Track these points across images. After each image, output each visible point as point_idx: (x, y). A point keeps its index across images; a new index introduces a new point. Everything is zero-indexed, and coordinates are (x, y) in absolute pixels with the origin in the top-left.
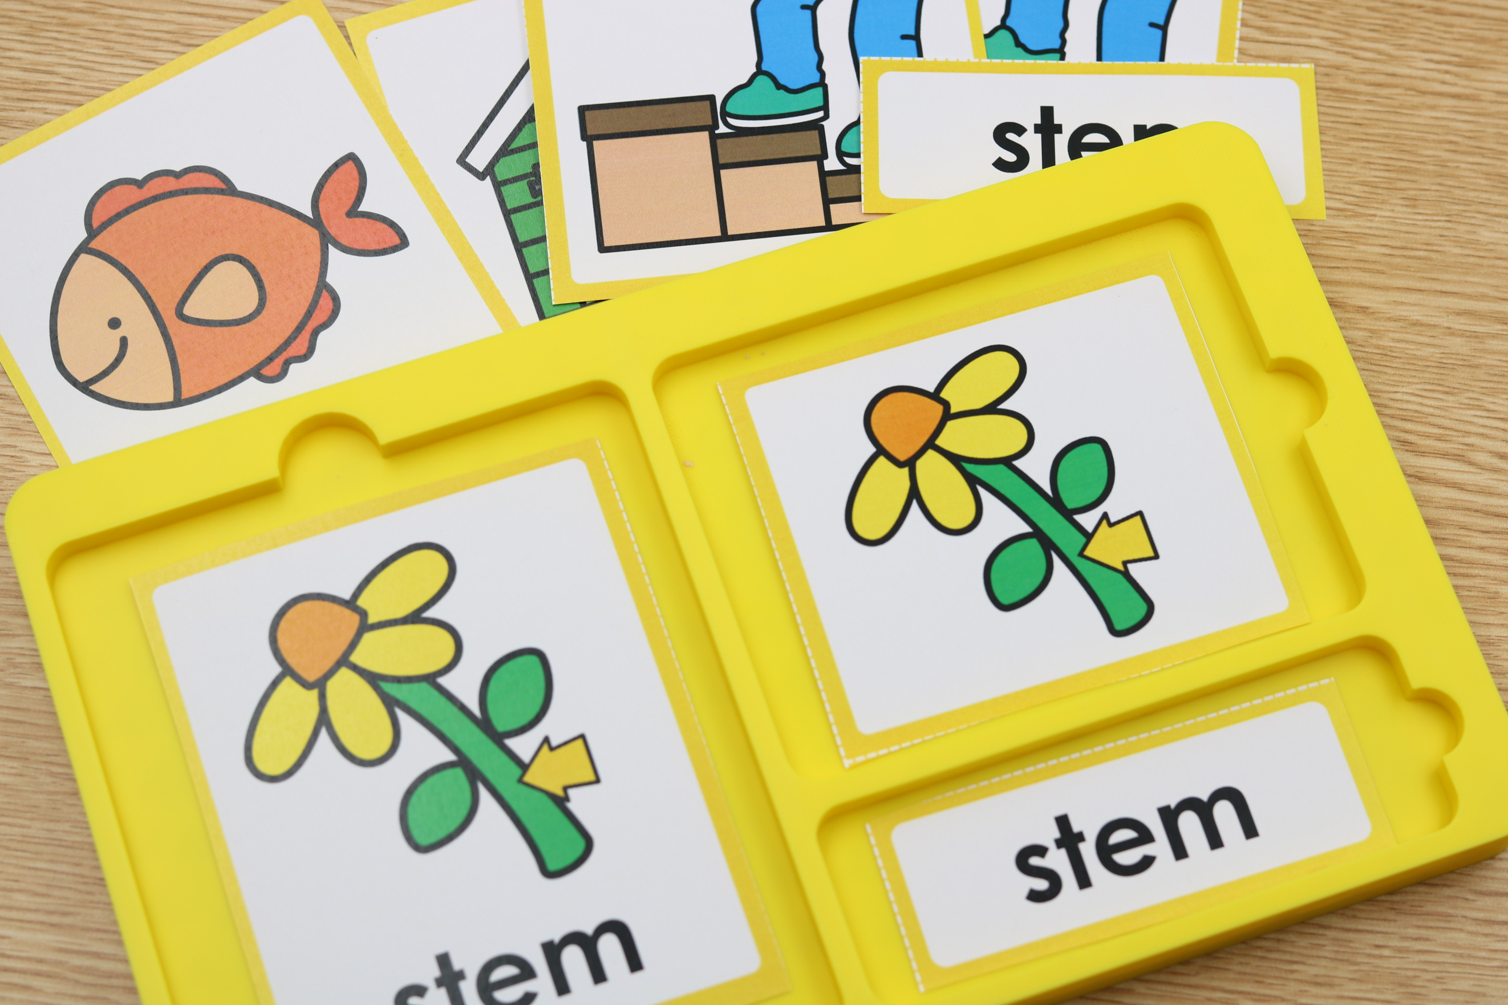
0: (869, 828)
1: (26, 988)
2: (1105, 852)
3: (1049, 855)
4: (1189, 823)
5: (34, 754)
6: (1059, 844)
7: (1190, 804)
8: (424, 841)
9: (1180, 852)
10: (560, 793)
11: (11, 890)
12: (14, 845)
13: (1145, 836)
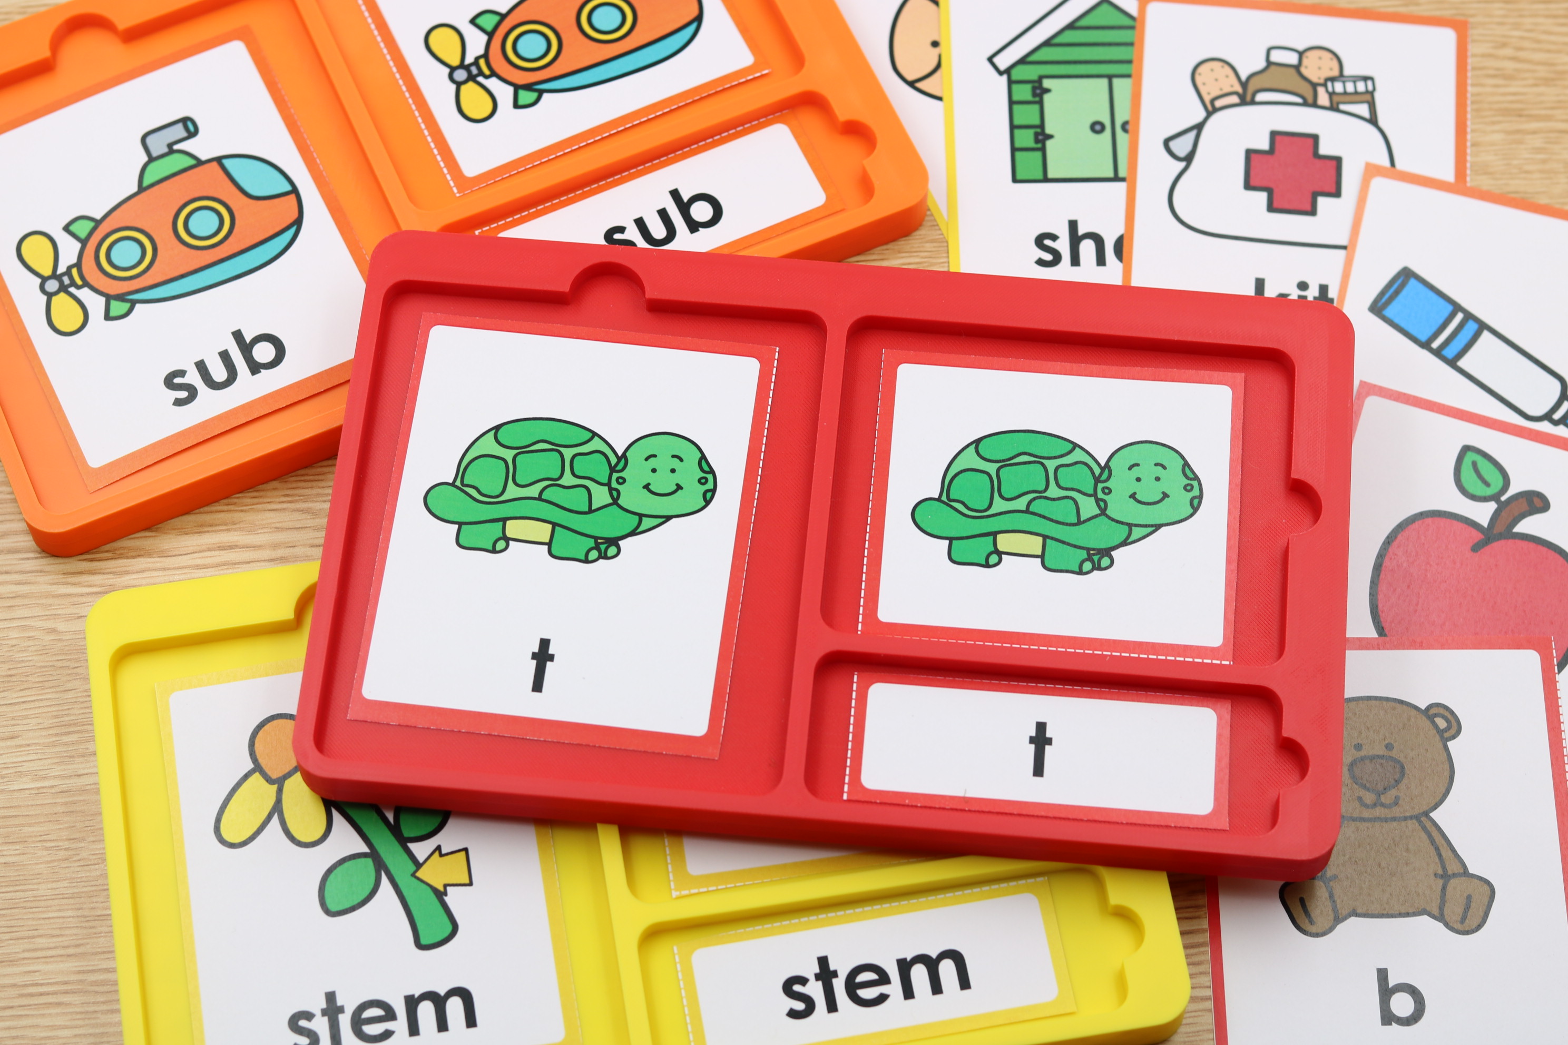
0: (675, 948)
1: (59, 1004)
2: (852, 987)
3: (808, 984)
4: (919, 974)
5: (31, 836)
6: (818, 977)
7: (922, 959)
8: (333, 907)
9: (908, 993)
10: (442, 889)
11: (33, 937)
12: (29, 904)
13: (884, 979)
